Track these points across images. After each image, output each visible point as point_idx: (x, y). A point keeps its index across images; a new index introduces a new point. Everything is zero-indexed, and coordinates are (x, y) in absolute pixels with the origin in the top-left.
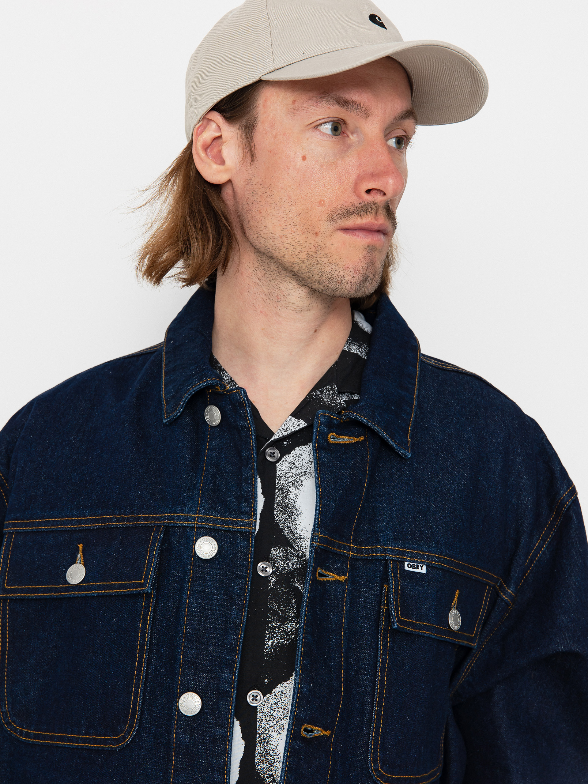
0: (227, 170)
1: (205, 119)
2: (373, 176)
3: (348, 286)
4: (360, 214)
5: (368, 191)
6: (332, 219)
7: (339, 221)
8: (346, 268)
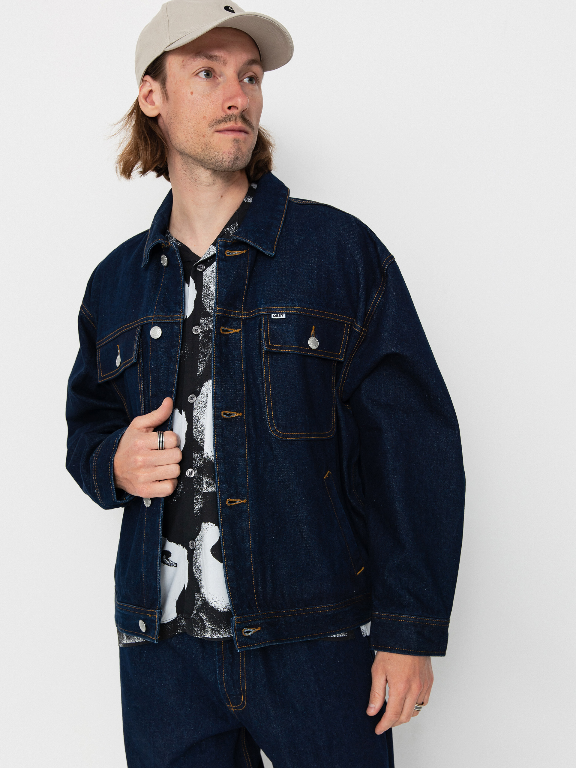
0: (157, 108)
1: (143, 81)
2: (230, 98)
3: (227, 163)
4: (226, 122)
5: (229, 108)
6: (211, 126)
7: (215, 126)
8: (224, 153)
